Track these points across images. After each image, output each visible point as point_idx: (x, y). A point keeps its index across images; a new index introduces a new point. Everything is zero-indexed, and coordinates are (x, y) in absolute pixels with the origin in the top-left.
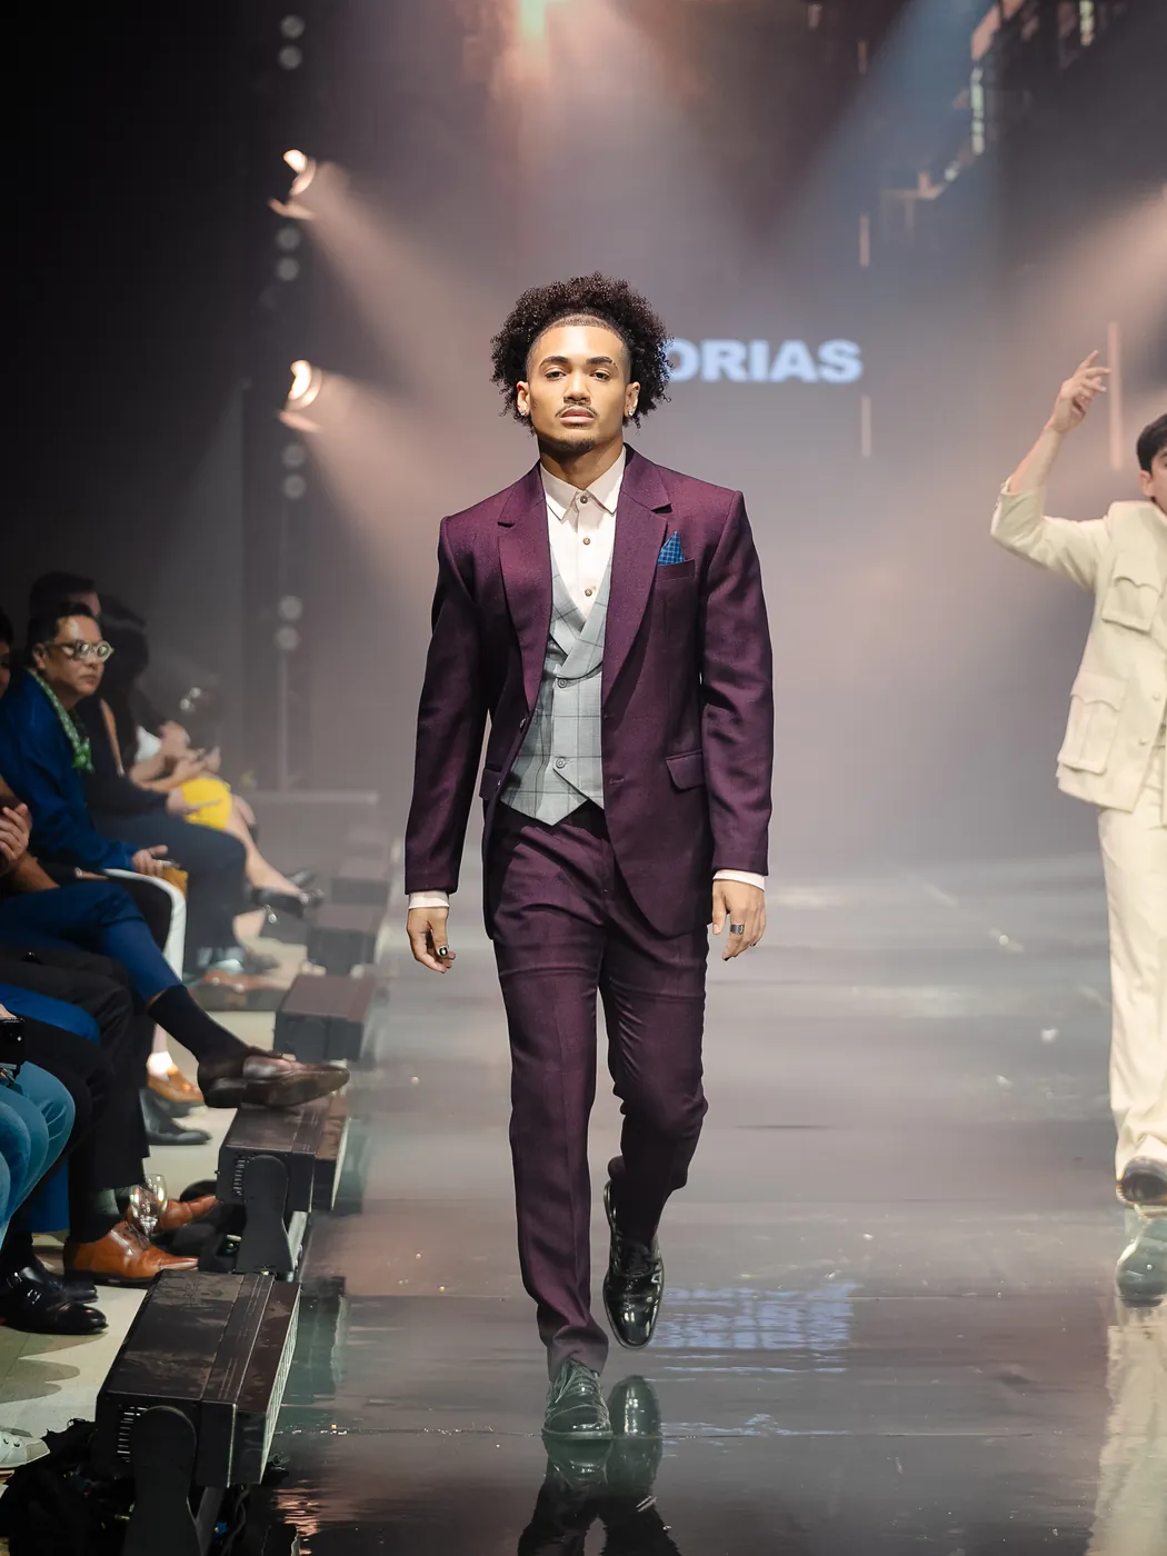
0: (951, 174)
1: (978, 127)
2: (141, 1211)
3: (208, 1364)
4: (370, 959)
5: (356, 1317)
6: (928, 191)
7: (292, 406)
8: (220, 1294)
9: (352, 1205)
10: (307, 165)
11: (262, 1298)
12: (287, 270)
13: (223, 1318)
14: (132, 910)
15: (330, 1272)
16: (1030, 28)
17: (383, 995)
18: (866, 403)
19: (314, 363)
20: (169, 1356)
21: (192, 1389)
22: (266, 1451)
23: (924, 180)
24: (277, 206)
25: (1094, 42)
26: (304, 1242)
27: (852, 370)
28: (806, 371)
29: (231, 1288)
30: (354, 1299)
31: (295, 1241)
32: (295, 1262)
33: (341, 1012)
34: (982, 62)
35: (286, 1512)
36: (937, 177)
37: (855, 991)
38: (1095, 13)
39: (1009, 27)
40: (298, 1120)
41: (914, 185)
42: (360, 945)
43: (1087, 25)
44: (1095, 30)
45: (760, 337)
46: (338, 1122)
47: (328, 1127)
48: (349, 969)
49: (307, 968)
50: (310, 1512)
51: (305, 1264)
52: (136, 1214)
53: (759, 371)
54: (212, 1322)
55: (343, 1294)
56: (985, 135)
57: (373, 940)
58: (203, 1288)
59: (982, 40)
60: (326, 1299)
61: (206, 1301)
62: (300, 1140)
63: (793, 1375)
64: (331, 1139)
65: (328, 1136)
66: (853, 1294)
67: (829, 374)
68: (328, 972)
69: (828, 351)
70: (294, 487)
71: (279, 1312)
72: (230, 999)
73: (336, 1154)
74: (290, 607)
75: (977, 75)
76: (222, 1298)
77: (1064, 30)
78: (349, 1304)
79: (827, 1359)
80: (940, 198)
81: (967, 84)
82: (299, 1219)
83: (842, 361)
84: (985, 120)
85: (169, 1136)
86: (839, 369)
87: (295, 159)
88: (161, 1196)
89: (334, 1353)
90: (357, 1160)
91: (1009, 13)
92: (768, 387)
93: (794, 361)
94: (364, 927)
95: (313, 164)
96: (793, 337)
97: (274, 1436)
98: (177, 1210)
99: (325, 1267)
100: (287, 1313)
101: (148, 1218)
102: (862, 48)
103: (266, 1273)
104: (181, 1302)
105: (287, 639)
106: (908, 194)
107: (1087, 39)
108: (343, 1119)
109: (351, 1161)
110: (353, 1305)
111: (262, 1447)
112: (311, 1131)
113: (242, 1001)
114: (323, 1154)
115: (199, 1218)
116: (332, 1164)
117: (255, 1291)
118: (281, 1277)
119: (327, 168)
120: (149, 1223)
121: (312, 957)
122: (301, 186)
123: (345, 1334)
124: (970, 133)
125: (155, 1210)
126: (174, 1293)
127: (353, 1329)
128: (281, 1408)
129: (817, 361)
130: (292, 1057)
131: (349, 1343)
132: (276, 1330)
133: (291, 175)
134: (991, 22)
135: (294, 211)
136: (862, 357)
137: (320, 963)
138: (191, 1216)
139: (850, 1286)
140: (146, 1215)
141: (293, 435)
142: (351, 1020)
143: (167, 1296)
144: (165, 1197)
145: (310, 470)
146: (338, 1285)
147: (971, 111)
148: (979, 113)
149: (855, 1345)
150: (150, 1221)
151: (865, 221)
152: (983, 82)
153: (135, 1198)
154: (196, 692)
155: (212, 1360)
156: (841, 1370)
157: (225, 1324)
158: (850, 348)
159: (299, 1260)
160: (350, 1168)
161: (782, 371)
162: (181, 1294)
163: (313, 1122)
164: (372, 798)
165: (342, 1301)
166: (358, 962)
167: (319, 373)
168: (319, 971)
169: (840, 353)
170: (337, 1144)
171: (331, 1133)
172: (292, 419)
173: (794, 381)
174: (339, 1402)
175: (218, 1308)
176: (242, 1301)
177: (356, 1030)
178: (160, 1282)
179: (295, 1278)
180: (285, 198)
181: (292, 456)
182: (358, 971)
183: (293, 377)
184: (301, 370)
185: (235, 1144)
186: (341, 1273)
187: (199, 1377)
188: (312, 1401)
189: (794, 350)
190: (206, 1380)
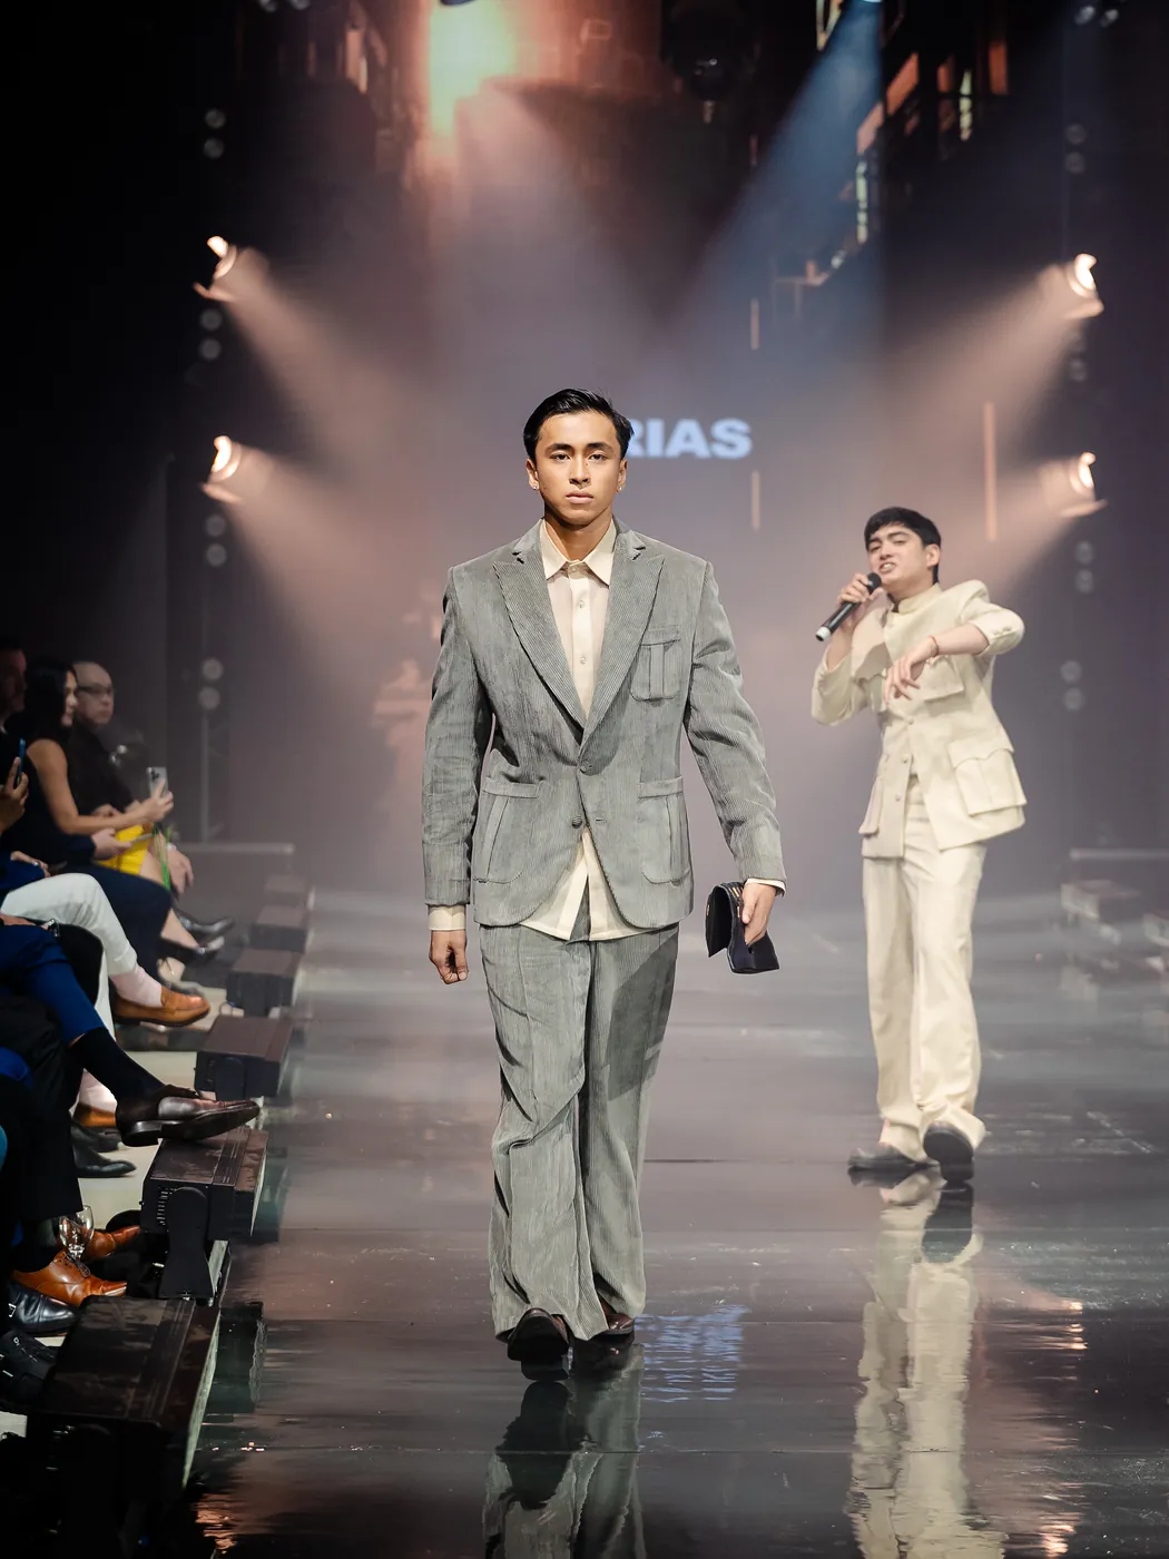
0: (836, 262)
1: (862, 217)
2: (70, 1240)
3: (133, 1385)
4: (287, 1001)
5: (273, 1340)
6: (815, 279)
7: (214, 478)
8: (144, 1318)
9: (268, 1234)
10: (229, 251)
11: (183, 1323)
12: (210, 350)
13: (147, 1341)
14: (55, 953)
15: (248, 1294)
16: (912, 123)
17: (298, 1037)
18: (756, 477)
19: (235, 438)
20: (96, 1377)
21: (119, 1409)
22: (188, 1467)
23: (811, 267)
24: (200, 289)
25: (971, 137)
26: (223, 1271)
27: (743, 447)
28: (700, 448)
29: (155, 1313)
30: (269, 1324)
31: (216, 1266)
32: (215, 1288)
33: (259, 1052)
34: (867, 157)
35: (206, 1525)
36: (824, 265)
37: (744, 1032)
38: (973, 110)
39: (891, 125)
40: (219, 1153)
41: (802, 273)
42: (276, 989)
43: (966, 120)
44: (973, 126)
45: (655, 416)
46: (255, 1155)
47: (248, 1160)
48: (267, 1012)
49: (227, 1010)
50: (226, 1526)
51: (224, 1289)
52: (64, 1243)
53: (655, 448)
54: (138, 1345)
55: (260, 1318)
56: (869, 225)
57: (290, 983)
58: (128, 1313)
59: (866, 134)
60: (244, 1324)
61: (129, 1325)
62: (221, 1172)
63: (682, 1395)
64: (250, 1173)
65: (246, 1169)
66: (743, 1318)
67: (721, 451)
68: (247, 1014)
69: (720, 429)
70: (216, 555)
71: (200, 1335)
72: (152, 1039)
73: (255, 1187)
74: (212, 669)
75: (862, 168)
76: (145, 1322)
77: (945, 124)
78: (266, 1327)
79: (716, 1379)
80: (826, 284)
81: (853, 177)
82: (220, 1247)
83: (733, 438)
84: (869, 211)
85: (96, 1167)
86: (731, 445)
87: (217, 244)
88: (88, 1226)
89: (252, 1373)
90: (273, 1192)
91: (892, 108)
92: (663, 461)
93: (688, 438)
94: (279, 971)
95: (234, 249)
96: (688, 416)
97: (196, 1452)
98: (101, 1240)
99: (244, 1292)
100: (207, 1336)
101: (76, 1247)
102: (754, 142)
103: (188, 1299)
104: (109, 1326)
105: (209, 699)
106: (798, 281)
107: (965, 135)
108: (260, 1152)
109: (267, 1191)
110: (270, 1329)
111: (183, 1463)
112: (230, 1164)
113: (164, 1041)
114: (244, 1186)
115: (122, 1247)
116: (251, 1195)
117: (178, 1316)
118: (202, 1302)
119: (247, 254)
120: (76, 1251)
121: (230, 999)
122: (223, 270)
123: (261, 1356)
124: (856, 223)
125: (83, 1239)
126: (102, 1318)
127: (269, 1351)
128: (202, 1427)
129: (710, 439)
130: (211, 1096)
131: (266, 1364)
132: (198, 1352)
133: (215, 259)
134: (875, 118)
135: (216, 293)
136: (750, 435)
137: (239, 1006)
138: (114, 1245)
139: (738, 1311)
140: (74, 1243)
141: (215, 506)
142: (267, 1059)
143: (96, 1321)
144: (92, 1227)
145: (232, 537)
146: (255, 1310)
147: (857, 202)
148: (863, 205)
149: (743, 1366)
150: (78, 1249)
151: (755, 306)
152: (866, 175)
153: (64, 1227)
154: (122, 749)
155: (137, 1380)
156: (730, 1390)
157: (148, 1346)
158: (741, 426)
159: (220, 1286)
160: (267, 1198)
161: (677, 447)
162: (107, 1318)
163: (233, 1155)
164: (289, 849)
165: (260, 1326)
166: (276, 1006)
167: (239, 448)
168: (239, 1013)
169: (731, 430)
170: (256, 1176)
171: (250, 1166)
172: (213, 491)
173: (687, 457)
174: (255, 1421)
175: (143, 1331)
176: (166, 1324)
177: (274, 1068)
178: (88, 1307)
179: (215, 1303)
180: (208, 283)
181: (214, 526)
182: (275, 1013)
183: (215, 451)
184: (223, 444)
185: (159, 1176)
186: (260, 1298)
187: (123, 1396)
188: (232, 1419)
189: (688, 427)
190: (130, 1400)
